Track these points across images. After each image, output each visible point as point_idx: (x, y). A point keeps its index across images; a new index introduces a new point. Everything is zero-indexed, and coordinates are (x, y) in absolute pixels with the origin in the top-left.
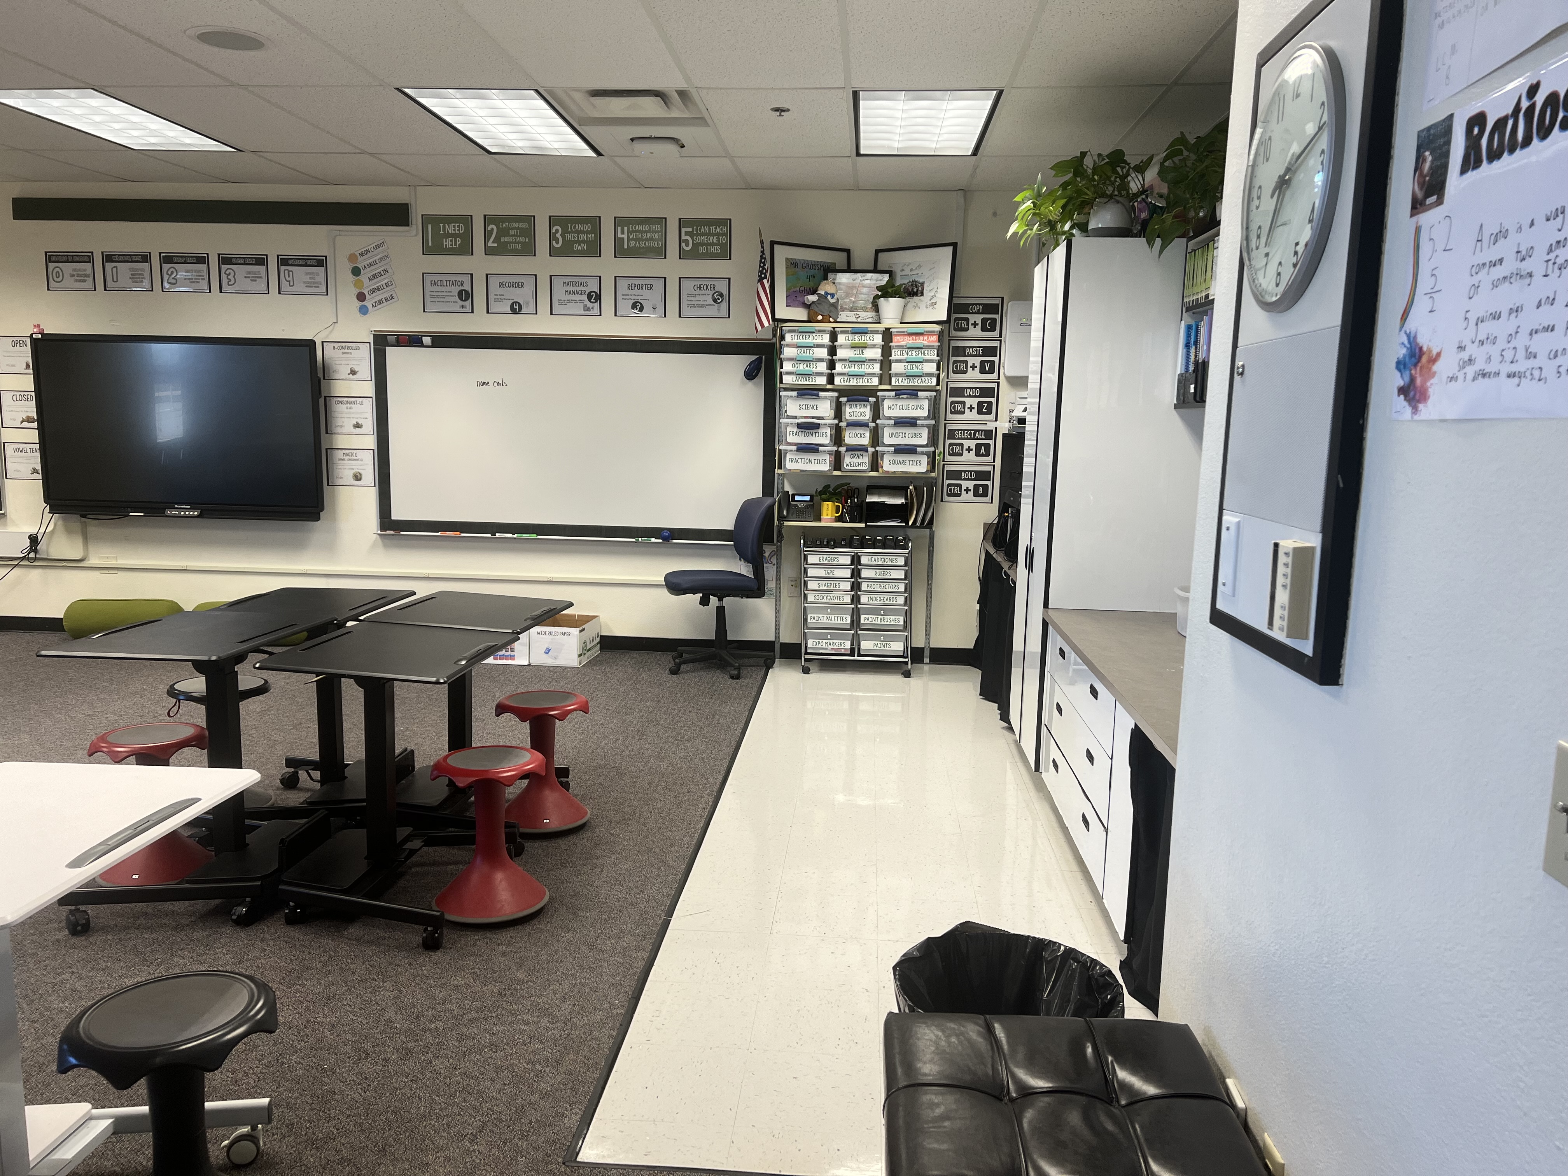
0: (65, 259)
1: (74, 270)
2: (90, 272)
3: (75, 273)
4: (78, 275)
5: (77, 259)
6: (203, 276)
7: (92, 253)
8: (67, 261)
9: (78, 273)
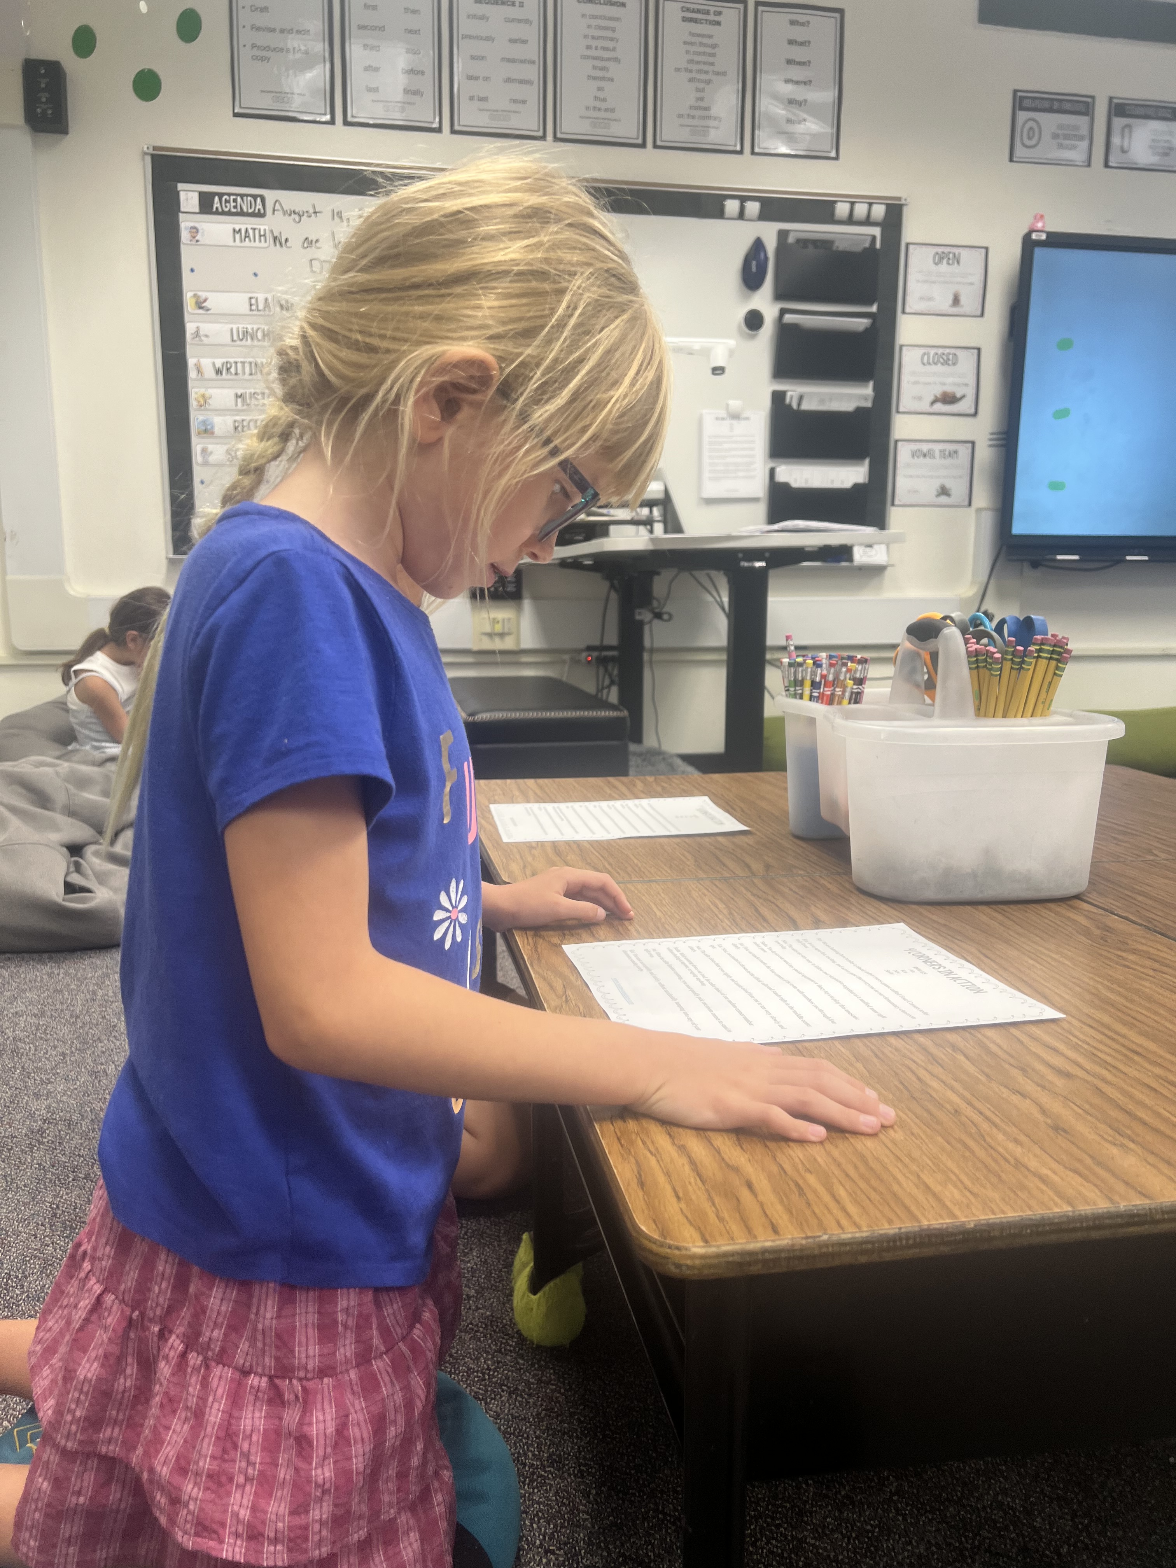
0: (1046, 105)
1: (1061, 127)
2: (1084, 131)
3: (1062, 132)
4: (1065, 138)
5: (1068, 106)
7: (1093, 97)
8: (1051, 110)
9: (1066, 132)
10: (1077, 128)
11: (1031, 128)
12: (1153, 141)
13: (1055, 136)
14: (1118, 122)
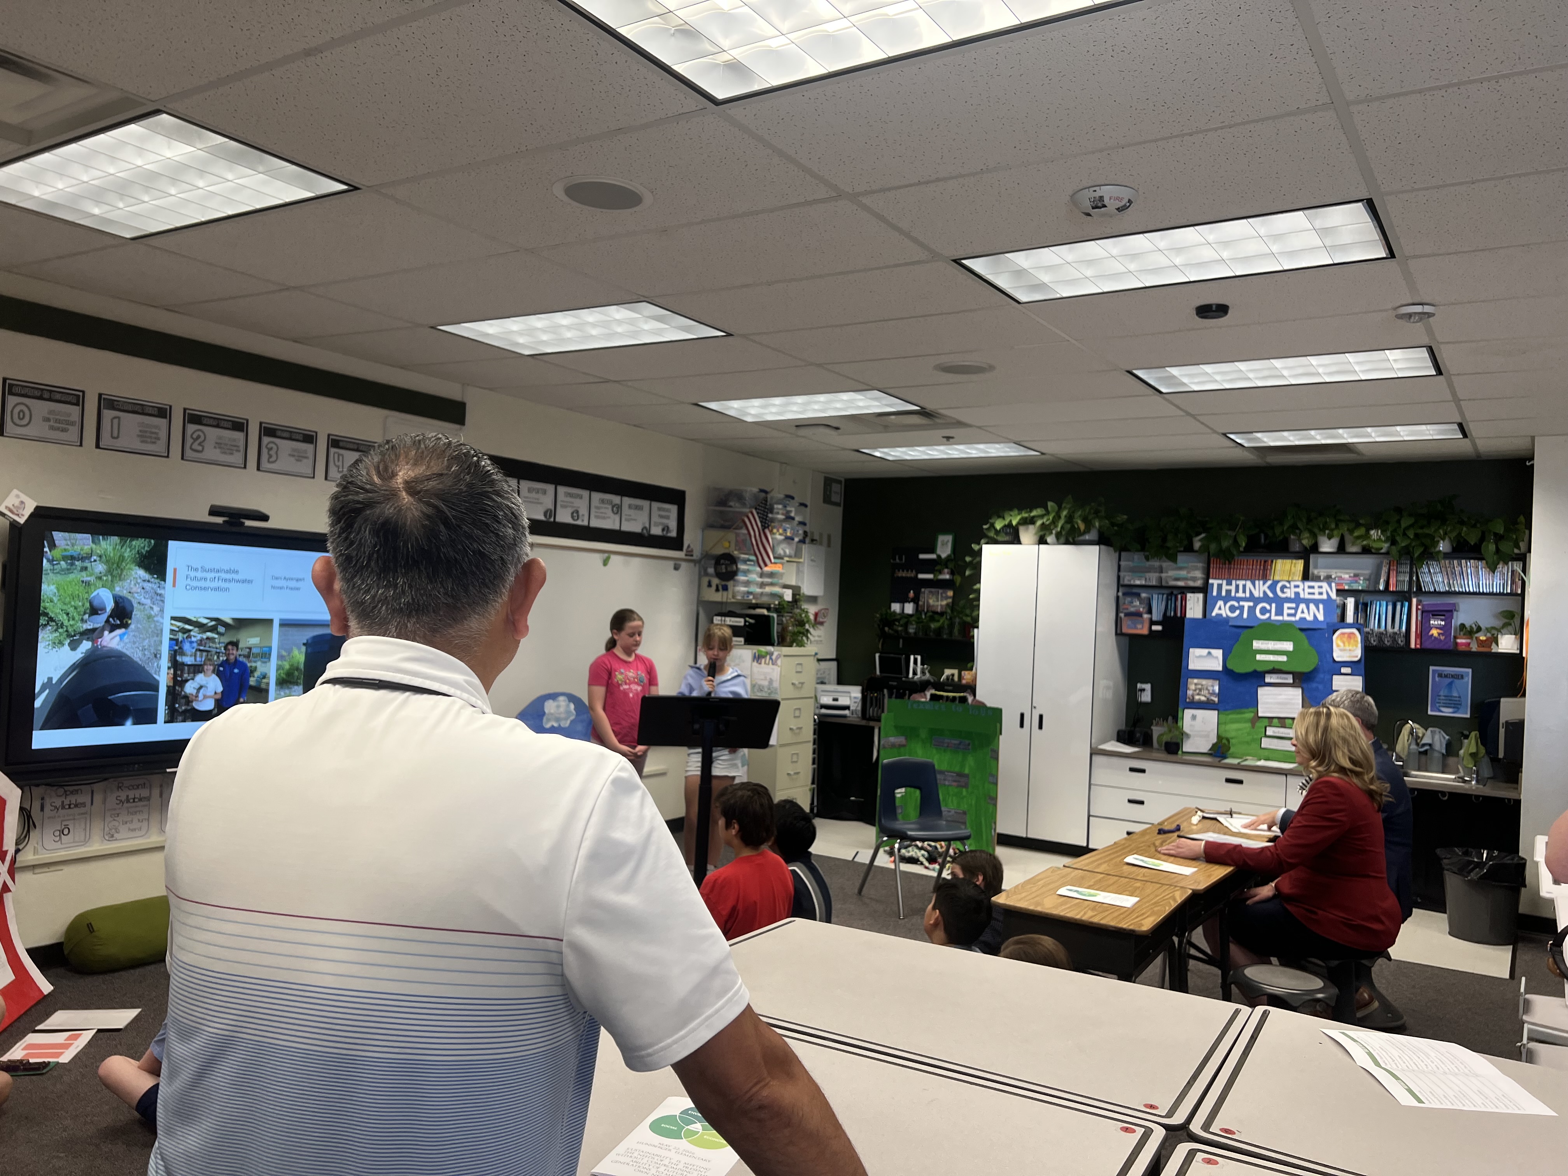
0: (36, 393)
1: (51, 412)
2: (76, 418)
3: (51, 417)
4: (56, 421)
5: (58, 396)
6: (238, 446)
7: (83, 392)
8: (41, 398)
9: (57, 417)
10: (69, 415)
11: (22, 411)
12: (141, 431)
13: (48, 420)
14: (108, 414)
